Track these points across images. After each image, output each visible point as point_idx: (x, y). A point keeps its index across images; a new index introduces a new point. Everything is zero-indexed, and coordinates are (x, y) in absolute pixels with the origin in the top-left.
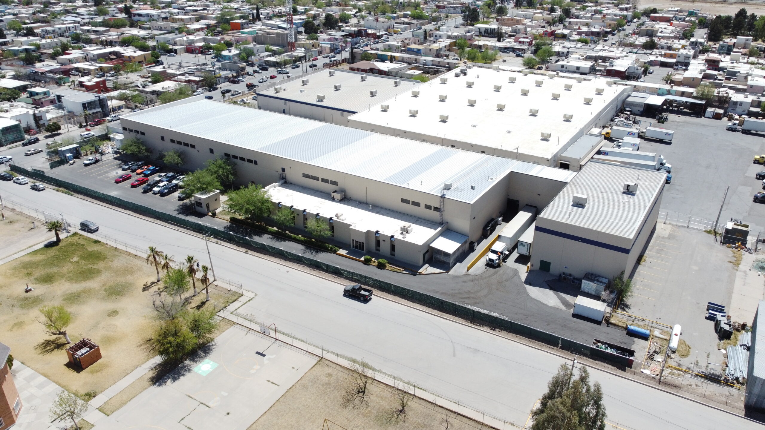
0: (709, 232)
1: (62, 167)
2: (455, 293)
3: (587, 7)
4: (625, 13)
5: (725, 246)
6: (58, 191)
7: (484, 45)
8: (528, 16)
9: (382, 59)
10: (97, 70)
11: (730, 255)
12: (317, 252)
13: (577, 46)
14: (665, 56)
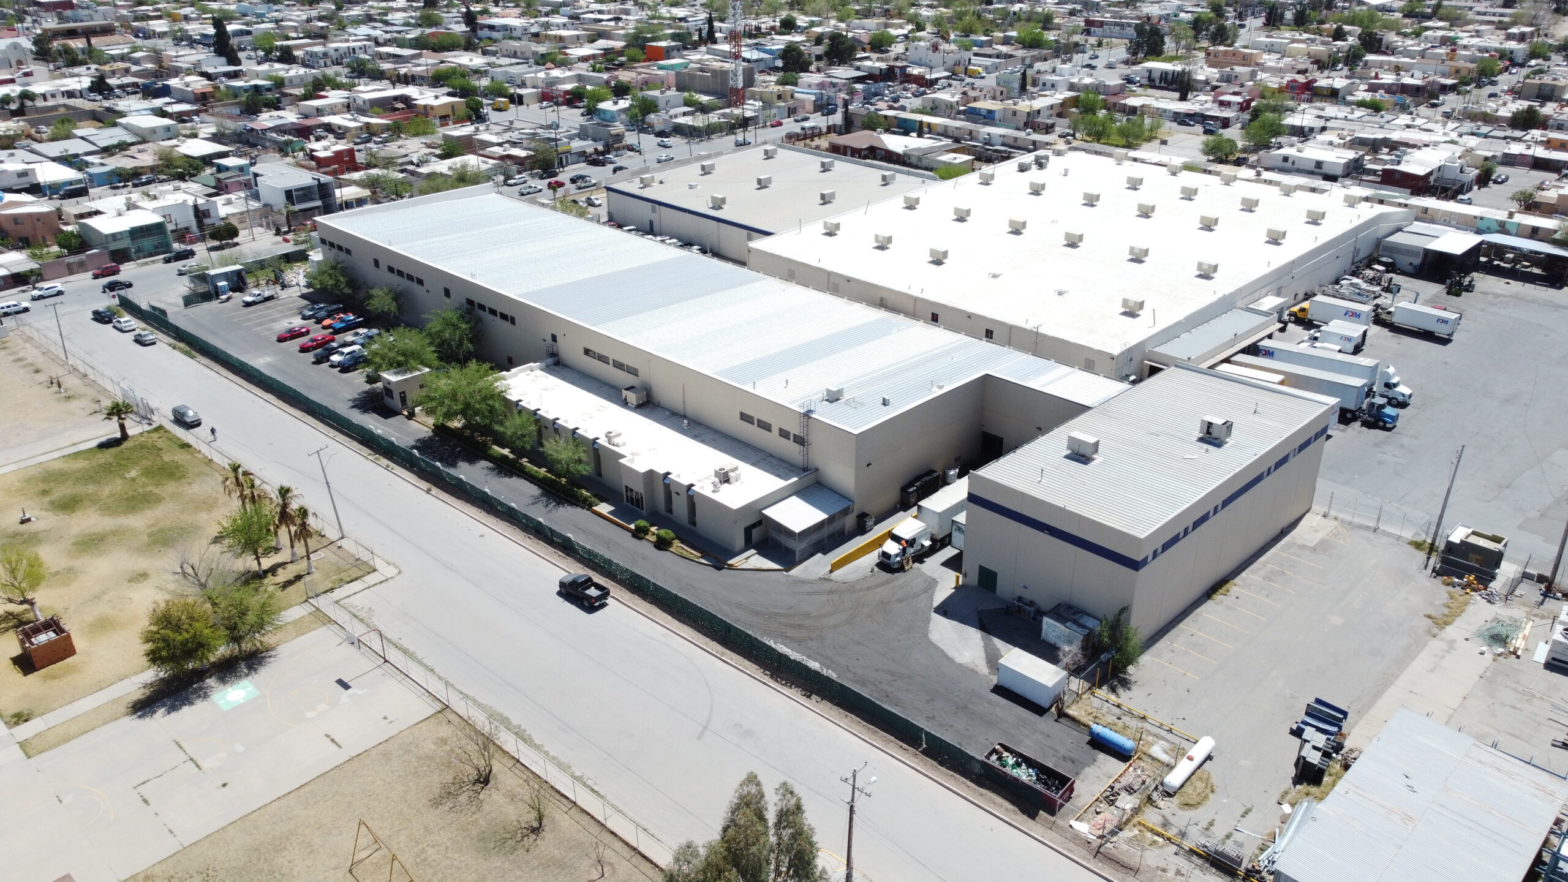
0: (1418, 545)
1: (206, 306)
2: (778, 614)
3: (1427, 29)
4: (1512, 45)
5: (1440, 579)
6: (174, 348)
7: (1143, 106)
8: (1276, 48)
9: (904, 128)
10: (361, 128)
11: (1438, 602)
12: (559, 504)
13: (1350, 116)
14: (1548, 144)
